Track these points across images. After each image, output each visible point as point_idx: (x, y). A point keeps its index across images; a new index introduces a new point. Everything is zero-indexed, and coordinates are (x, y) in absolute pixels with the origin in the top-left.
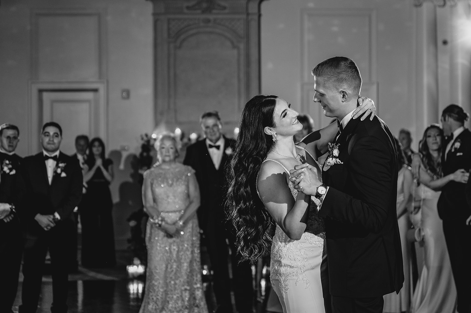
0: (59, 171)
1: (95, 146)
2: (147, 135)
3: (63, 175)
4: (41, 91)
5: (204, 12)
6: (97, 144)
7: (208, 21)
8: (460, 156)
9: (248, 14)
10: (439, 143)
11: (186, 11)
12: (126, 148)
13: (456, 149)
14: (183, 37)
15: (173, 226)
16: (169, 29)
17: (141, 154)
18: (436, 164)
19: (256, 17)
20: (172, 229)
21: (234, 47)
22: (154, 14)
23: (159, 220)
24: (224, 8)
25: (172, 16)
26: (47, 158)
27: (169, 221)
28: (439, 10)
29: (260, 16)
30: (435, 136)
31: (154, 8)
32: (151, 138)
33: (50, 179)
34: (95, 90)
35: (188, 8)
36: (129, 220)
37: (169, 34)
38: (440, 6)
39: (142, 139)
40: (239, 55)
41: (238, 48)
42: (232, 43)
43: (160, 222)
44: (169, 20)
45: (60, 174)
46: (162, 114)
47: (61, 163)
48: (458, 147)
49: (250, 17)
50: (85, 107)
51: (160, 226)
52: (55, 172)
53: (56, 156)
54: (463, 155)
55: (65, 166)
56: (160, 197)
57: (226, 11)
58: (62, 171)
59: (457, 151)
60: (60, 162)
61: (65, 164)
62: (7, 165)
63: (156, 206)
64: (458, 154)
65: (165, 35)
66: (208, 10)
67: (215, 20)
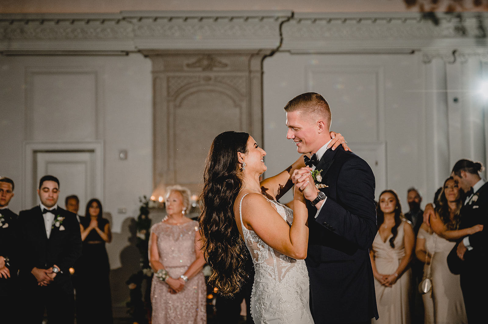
0: (58, 224)
1: (92, 207)
2: (145, 197)
3: (62, 228)
4: (35, 152)
5: (205, 69)
6: (95, 204)
7: (209, 79)
8: (476, 208)
9: (250, 72)
10: (457, 195)
11: (186, 68)
12: (124, 211)
14: (182, 96)
15: (178, 281)
16: (168, 87)
17: (140, 217)
18: (452, 216)
19: (259, 75)
20: (175, 284)
21: (236, 105)
22: (153, 72)
23: (163, 274)
24: (226, 65)
25: (171, 74)
26: (45, 212)
27: (173, 276)
28: (449, 67)
29: (262, 73)
30: (452, 188)
31: (153, 66)
32: (150, 200)
33: (48, 233)
34: (92, 151)
35: (188, 65)
36: (128, 283)
37: (168, 93)
38: (450, 63)
39: (141, 201)
40: (241, 113)
41: (240, 107)
42: (234, 101)
43: (164, 276)
44: (168, 78)
45: (59, 228)
46: (161, 175)
47: (60, 216)
48: (476, 200)
49: (252, 75)
50: (81, 167)
51: (164, 280)
52: (54, 225)
53: (55, 209)
54: (479, 207)
55: (64, 220)
56: (165, 251)
57: (228, 68)
58: (61, 225)
59: (474, 203)
60: (58, 216)
61: (64, 218)
63: (161, 261)
64: (475, 207)
65: (165, 93)
66: (209, 68)
67: (216, 78)
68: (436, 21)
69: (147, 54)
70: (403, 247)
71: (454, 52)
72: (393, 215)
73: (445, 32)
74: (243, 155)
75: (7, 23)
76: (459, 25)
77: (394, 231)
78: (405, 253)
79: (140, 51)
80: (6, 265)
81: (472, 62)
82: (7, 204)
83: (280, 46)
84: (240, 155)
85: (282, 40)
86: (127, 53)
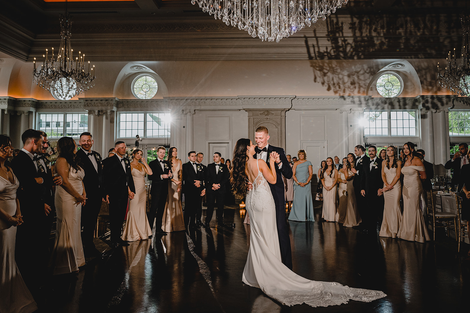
0: (220, 170)
3: (222, 171)
4: (209, 143)
7: (267, 119)
9: (281, 116)
10: (352, 160)
11: (259, 115)
13: (360, 162)
14: (258, 124)
16: (254, 121)
21: (276, 127)
22: (249, 116)
25: (254, 117)
26: (216, 165)
28: (349, 115)
29: (285, 117)
31: (249, 114)
33: (217, 173)
34: (228, 143)
37: (254, 123)
38: (349, 113)
40: (278, 130)
41: (278, 128)
44: (254, 118)
50: (224, 148)
53: (219, 164)
55: (222, 168)
57: (274, 115)
58: (221, 170)
60: (220, 166)
62: (199, 168)
64: (361, 164)
65: (252, 123)
66: (267, 115)
67: (270, 118)
68: (345, 99)
69: (246, 110)
70: (334, 177)
71: (350, 110)
72: (331, 166)
73: (348, 103)
74: (249, 147)
75: (200, 100)
76: (352, 100)
77: (331, 172)
78: (335, 179)
79: (244, 109)
80: (200, 184)
81: (357, 113)
82: (201, 162)
83: (291, 107)
84: (248, 147)
85: (292, 106)
86: (240, 110)
